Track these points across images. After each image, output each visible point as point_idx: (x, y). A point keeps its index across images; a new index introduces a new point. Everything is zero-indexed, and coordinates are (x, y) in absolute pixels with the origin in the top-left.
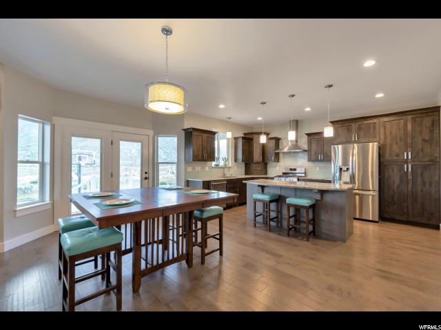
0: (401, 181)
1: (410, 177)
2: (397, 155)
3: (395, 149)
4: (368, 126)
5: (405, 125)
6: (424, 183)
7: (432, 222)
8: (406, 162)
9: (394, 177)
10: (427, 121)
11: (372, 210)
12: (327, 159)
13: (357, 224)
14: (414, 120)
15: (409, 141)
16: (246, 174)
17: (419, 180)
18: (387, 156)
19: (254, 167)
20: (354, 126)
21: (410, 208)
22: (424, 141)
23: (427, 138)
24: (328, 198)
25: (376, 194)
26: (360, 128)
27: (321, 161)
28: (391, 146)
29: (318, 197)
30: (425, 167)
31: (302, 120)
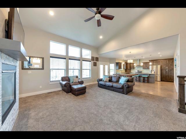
0: (165, 73)
1: (167, 72)
2: (165, 68)
3: (164, 66)
4: (158, 62)
5: (166, 61)
6: (170, 74)
7: (172, 81)
8: (167, 69)
9: (164, 72)
10: (171, 61)
11: (159, 79)
12: (148, 68)
13: (156, 82)
14: (168, 61)
15: (167, 65)
16: (126, 72)
17: (169, 73)
18: (162, 68)
19: (128, 70)
20: (155, 61)
21: (168, 78)
22: (171, 65)
23: (171, 64)
24: (151, 76)
25: (160, 76)
26: (156, 62)
27: (146, 69)
28: (163, 66)
29: (149, 76)
30: (171, 70)
31: (141, 59)
